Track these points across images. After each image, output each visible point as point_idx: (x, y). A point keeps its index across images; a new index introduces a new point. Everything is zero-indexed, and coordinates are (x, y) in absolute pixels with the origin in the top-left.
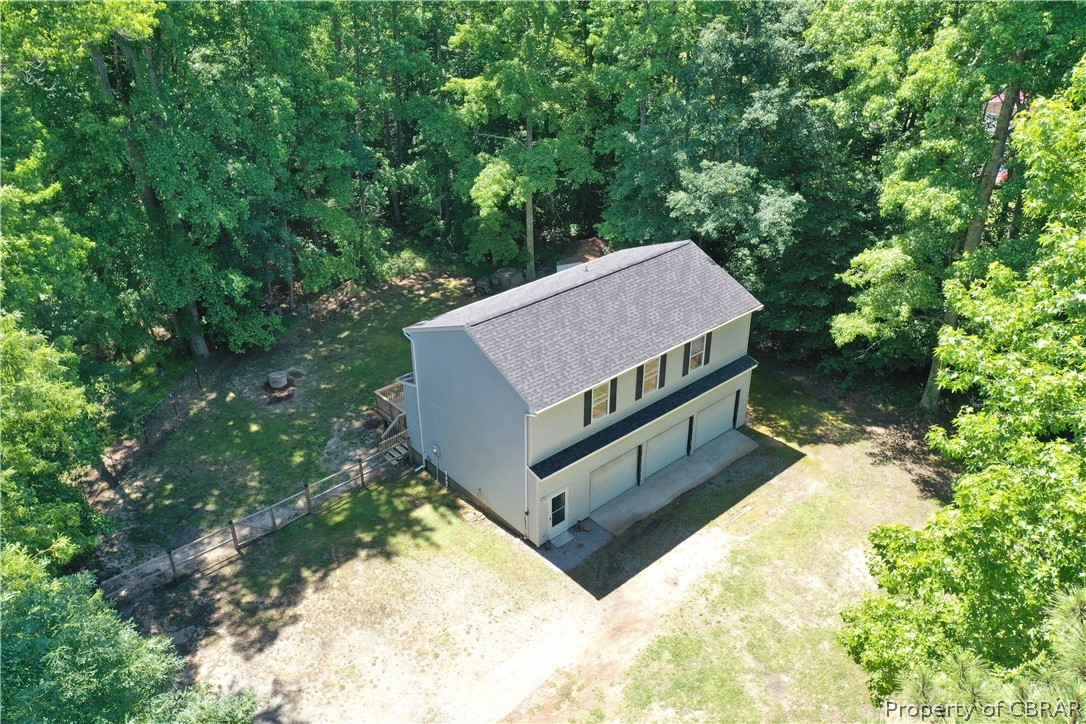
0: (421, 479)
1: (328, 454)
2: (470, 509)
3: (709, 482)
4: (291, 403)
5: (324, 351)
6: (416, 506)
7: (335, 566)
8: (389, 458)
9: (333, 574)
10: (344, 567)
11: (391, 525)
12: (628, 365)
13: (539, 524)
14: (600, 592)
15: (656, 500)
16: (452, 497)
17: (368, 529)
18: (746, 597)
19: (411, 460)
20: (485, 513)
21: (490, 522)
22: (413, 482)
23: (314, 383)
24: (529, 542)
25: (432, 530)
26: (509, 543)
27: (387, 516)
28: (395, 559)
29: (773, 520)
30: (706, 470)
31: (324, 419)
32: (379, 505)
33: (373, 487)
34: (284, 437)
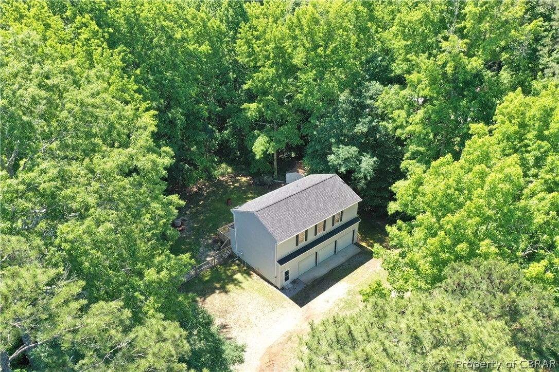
0: (236, 263)
1: (200, 253)
2: (255, 275)
3: (342, 265)
4: (184, 232)
5: (194, 210)
6: (235, 274)
7: (208, 296)
8: (224, 256)
9: (207, 299)
10: (211, 296)
11: (226, 281)
12: (312, 225)
13: (280, 281)
14: (301, 305)
15: (322, 271)
16: (248, 270)
17: (218, 282)
18: (352, 306)
19: (232, 256)
20: (260, 277)
21: (262, 280)
22: (233, 265)
23: (192, 224)
24: (276, 287)
25: (241, 283)
26: (269, 287)
27: (224, 277)
28: (229, 293)
29: (364, 279)
30: (341, 260)
31: (197, 239)
32: (221, 274)
33: (218, 266)
34: (183, 247)
